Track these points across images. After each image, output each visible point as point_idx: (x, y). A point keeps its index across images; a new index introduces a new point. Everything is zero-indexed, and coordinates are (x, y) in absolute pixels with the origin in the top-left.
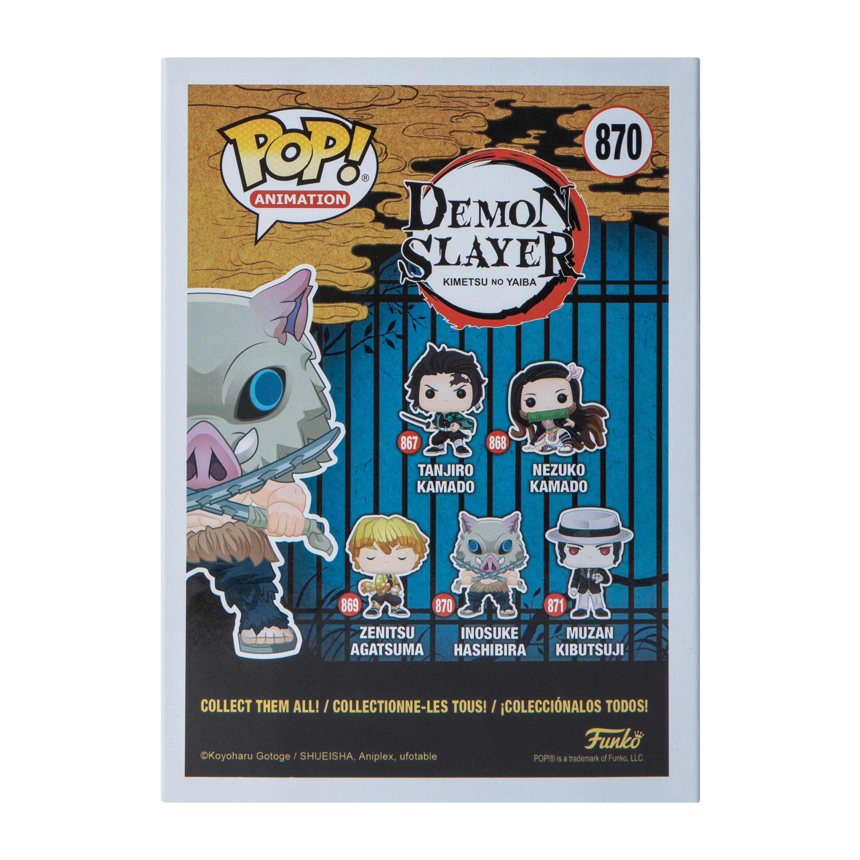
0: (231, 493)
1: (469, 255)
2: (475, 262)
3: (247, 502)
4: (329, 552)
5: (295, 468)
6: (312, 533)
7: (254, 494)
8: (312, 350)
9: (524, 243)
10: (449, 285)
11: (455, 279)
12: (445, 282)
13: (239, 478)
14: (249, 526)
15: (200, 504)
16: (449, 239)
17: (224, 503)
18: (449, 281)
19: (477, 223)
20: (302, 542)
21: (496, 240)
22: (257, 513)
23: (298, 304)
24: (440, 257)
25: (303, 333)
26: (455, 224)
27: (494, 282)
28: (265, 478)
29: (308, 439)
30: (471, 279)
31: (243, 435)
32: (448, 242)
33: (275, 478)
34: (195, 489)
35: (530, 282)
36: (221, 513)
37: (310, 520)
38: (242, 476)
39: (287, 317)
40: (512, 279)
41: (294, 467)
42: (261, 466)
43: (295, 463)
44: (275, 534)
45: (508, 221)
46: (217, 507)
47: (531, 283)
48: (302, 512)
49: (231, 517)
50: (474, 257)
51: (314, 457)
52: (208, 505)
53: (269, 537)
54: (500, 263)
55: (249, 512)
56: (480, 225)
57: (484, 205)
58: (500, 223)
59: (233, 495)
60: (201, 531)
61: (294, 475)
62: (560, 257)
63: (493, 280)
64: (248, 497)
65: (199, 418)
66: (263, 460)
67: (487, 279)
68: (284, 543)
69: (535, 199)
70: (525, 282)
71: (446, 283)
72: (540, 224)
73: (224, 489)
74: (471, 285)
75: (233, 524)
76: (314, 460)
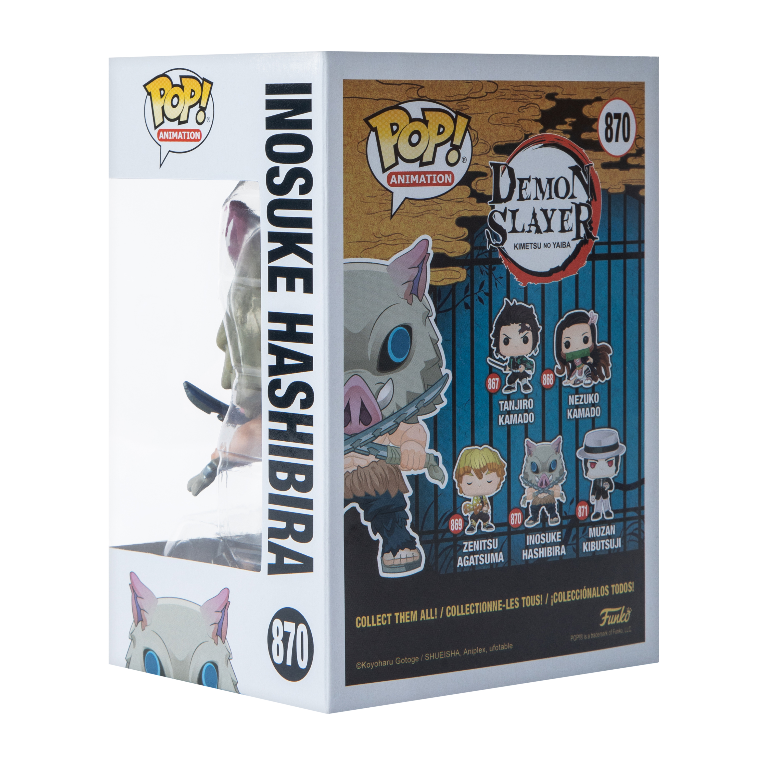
0: (375, 436)
1: (529, 223)
2: (533, 229)
3: (385, 443)
4: (442, 481)
5: (419, 411)
6: (430, 466)
7: (391, 436)
8: (430, 309)
9: (563, 212)
10: (517, 249)
11: (521, 244)
12: (515, 246)
13: (380, 422)
14: (388, 463)
15: (353, 447)
16: (517, 210)
17: (370, 445)
18: (518, 246)
19: (535, 197)
20: (424, 474)
21: (546, 210)
22: (393, 452)
23: (420, 270)
24: (512, 226)
25: (424, 294)
26: (521, 198)
27: (545, 245)
28: (398, 421)
29: (428, 385)
30: (531, 244)
31: (383, 385)
32: (517, 213)
33: (405, 421)
34: (350, 434)
35: (566, 244)
36: (368, 454)
37: (429, 454)
38: (382, 420)
39: (413, 281)
40: (556, 243)
41: (418, 409)
42: (396, 411)
43: (419, 406)
44: (406, 469)
45: (553, 195)
46: (365, 448)
47: (568, 246)
48: (424, 448)
49: (374, 457)
50: (533, 225)
51: (431, 400)
52: (359, 448)
53: (402, 472)
54: (549, 230)
55: (387, 451)
56: (536, 198)
57: (538, 181)
58: (548, 197)
59: (376, 437)
60: (354, 471)
61: (418, 416)
62: (584, 223)
63: (544, 244)
64: (387, 438)
65: (352, 372)
66: (397, 405)
67: (541, 243)
68: (412, 475)
69: (569, 174)
70: (564, 245)
71: (516, 248)
72: (573, 197)
73: (370, 432)
74: (531, 248)
75: (376, 462)
76: (432, 403)
